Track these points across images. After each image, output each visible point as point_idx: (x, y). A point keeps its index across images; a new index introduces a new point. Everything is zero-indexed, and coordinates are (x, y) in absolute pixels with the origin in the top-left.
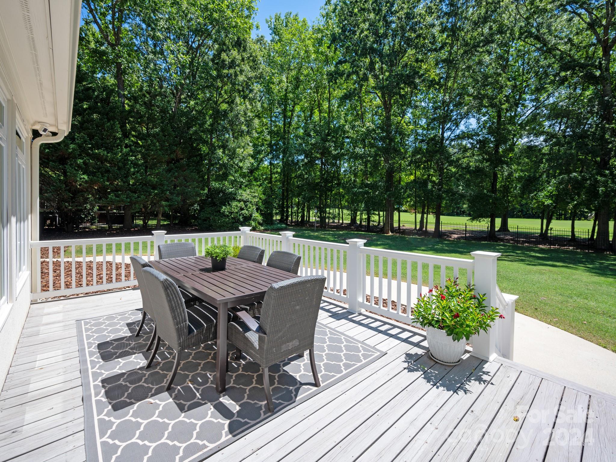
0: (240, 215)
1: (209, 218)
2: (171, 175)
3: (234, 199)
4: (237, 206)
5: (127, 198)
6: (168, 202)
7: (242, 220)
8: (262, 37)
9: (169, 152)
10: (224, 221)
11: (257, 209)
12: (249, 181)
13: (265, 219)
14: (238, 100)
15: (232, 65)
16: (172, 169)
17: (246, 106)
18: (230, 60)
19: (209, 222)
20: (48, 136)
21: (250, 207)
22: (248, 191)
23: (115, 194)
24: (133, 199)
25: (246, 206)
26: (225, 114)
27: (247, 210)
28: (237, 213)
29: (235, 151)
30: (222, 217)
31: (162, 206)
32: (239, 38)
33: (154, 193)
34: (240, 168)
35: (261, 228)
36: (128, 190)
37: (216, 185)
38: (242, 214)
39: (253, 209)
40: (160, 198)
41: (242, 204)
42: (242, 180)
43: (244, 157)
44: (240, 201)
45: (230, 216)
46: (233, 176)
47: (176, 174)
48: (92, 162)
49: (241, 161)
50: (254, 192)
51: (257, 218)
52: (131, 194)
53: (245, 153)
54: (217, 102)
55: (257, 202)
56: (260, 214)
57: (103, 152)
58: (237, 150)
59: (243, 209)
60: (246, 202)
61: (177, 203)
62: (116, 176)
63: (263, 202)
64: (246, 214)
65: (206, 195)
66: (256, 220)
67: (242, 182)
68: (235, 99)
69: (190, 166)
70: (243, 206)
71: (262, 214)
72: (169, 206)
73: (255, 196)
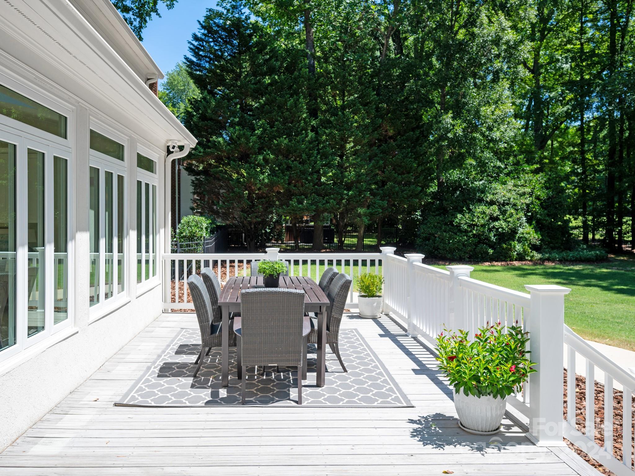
0: (490, 230)
1: (433, 235)
3: (480, 200)
4: (484, 213)
5: (312, 204)
7: (493, 239)
10: (459, 241)
11: (529, 220)
12: (514, 164)
13: (547, 239)
16: (376, 155)
17: (501, 24)
19: (434, 241)
21: (511, 215)
22: (510, 183)
24: (320, 205)
25: (504, 213)
26: (461, 47)
27: (505, 220)
28: (483, 226)
29: (478, 111)
30: (456, 234)
31: (359, 215)
33: (347, 195)
34: (492, 140)
35: (537, 256)
36: (314, 192)
37: (455, 174)
38: (494, 227)
39: (519, 219)
40: (357, 202)
41: (495, 210)
42: (499, 164)
43: (495, 121)
44: (492, 203)
45: (471, 231)
46: (474, 157)
47: (381, 162)
48: (272, 156)
49: (490, 129)
50: (522, 186)
51: (527, 236)
52: (318, 198)
53: (497, 112)
54: (452, 27)
55: (528, 205)
56: (534, 228)
57: (284, 141)
58: (483, 109)
59: (497, 219)
60: (504, 205)
61: (381, 211)
62: (299, 174)
63: (545, 204)
64: (502, 228)
65: (434, 196)
66: (526, 240)
67: (499, 167)
68: (478, 17)
69: (404, 148)
70: (497, 213)
71: (540, 227)
72: (371, 214)
73: (524, 194)
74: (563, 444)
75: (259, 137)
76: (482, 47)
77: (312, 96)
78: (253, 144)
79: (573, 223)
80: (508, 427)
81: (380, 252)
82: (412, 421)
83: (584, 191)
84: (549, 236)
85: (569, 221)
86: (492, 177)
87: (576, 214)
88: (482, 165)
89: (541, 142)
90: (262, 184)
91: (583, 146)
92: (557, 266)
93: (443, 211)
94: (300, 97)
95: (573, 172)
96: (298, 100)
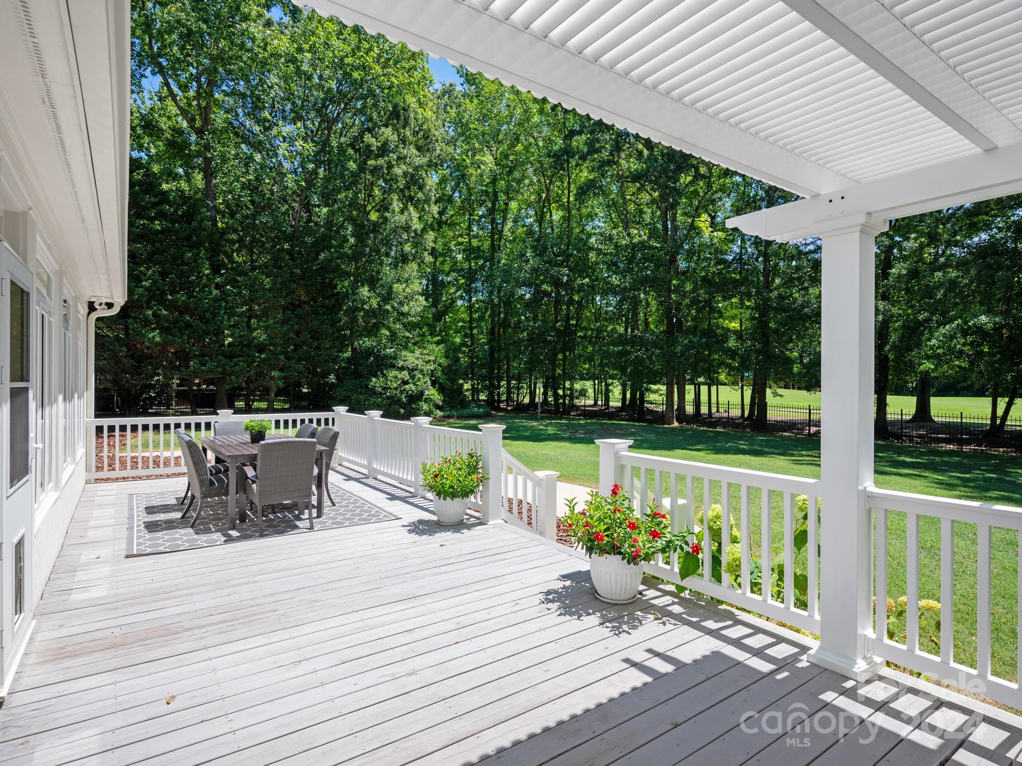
0: (401, 392)
1: (349, 397)
2: (288, 330)
3: (393, 366)
4: (396, 377)
5: (217, 367)
6: (283, 372)
7: (404, 400)
8: (451, 85)
9: (284, 293)
10: (374, 403)
11: (433, 384)
12: (419, 335)
13: (447, 399)
14: (396, 205)
15: (384, 150)
16: (290, 319)
17: (410, 214)
18: (379, 144)
20: (104, 309)
21: (419, 380)
22: (418, 352)
23: (200, 361)
24: (227, 368)
25: (413, 377)
26: (376, 227)
27: (414, 384)
28: (396, 389)
29: (391, 288)
30: (371, 395)
31: (273, 378)
32: (395, 106)
33: (260, 357)
34: (403, 314)
35: (439, 413)
36: (220, 354)
37: (367, 342)
38: (404, 390)
39: (425, 383)
40: (270, 365)
41: (405, 375)
42: (407, 334)
43: (406, 298)
44: (402, 369)
45: (385, 394)
46: (388, 328)
47: (296, 327)
48: (165, 312)
49: (401, 303)
50: (427, 354)
51: (432, 397)
52: (224, 361)
53: (408, 290)
54: (365, 206)
55: (432, 371)
56: (437, 390)
57: (182, 297)
58: (395, 286)
59: (406, 383)
60: (413, 370)
61: (296, 374)
62: (201, 333)
63: (447, 371)
64: (412, 390)
65: (349, 360)
66: (431, 400)
67: (408, 338)
68: (391, 204)
69: (320, 314)
70: (407, 377)
71: (442, 389)
72: (285, 378)
73: (429, 361)
74: (503, 521)
75: (148, 289)
76: (394, 231)
77: (214, 251)
78: (139, 297)
79: (466, 386)
80: (468, 519)
81: (333, 411)
82: (404, 526)
83: (472, 360)
84: (449, 397)
85: (462, 385)
86: (402, 346)
87: (466, 379)
88: (393, 335)
89: (439, 317)
90: (151, 343)
91: (471, 324)
92: (456, 421)
93: (358, 375)
94: (200, 251)
95: (464, 344)
96: (198, 254)
